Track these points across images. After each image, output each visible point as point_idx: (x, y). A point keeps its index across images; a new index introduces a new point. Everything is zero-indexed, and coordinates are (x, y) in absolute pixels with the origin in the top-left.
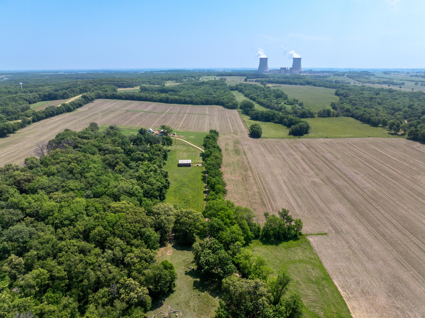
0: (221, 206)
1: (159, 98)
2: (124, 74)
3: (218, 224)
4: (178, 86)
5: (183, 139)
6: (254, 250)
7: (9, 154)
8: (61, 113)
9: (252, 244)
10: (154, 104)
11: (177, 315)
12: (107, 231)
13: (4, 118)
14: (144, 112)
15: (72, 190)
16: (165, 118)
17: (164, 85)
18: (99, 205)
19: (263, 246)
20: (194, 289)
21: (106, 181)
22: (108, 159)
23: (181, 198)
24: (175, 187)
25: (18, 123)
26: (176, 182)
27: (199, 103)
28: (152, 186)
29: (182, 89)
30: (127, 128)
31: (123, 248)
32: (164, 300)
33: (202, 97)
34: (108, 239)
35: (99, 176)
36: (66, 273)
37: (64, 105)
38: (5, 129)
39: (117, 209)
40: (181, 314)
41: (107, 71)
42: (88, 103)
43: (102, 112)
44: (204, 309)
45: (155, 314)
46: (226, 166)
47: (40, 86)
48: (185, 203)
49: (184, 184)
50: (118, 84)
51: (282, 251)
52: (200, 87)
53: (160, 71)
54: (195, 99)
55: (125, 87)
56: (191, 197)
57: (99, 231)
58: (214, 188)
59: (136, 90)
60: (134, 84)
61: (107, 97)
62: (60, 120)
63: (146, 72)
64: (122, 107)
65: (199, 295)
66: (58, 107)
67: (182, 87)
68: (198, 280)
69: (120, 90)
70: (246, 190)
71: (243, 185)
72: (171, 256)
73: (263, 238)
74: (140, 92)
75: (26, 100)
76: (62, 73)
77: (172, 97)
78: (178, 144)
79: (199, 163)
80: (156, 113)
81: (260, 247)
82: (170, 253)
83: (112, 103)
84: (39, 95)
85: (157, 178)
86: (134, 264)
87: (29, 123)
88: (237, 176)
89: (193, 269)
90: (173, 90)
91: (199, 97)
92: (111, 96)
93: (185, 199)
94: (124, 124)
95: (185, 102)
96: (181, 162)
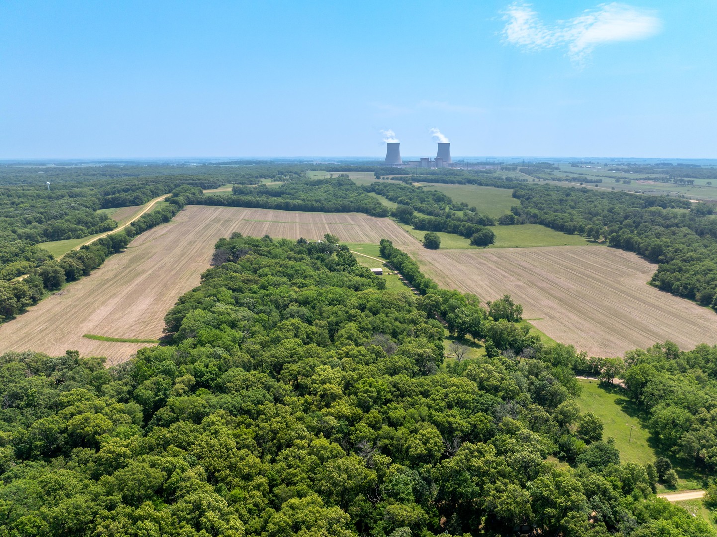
14: (270, 222)
17: (264, 186)
42: (179, 210)
50: (199, 184)
52: (320, 188)
59: (226, 192)
60: (217, 184)
64: (233, 216)
67: (292, 189)
69: (208, 193)
79: (388, 272)
80: (285, 223)
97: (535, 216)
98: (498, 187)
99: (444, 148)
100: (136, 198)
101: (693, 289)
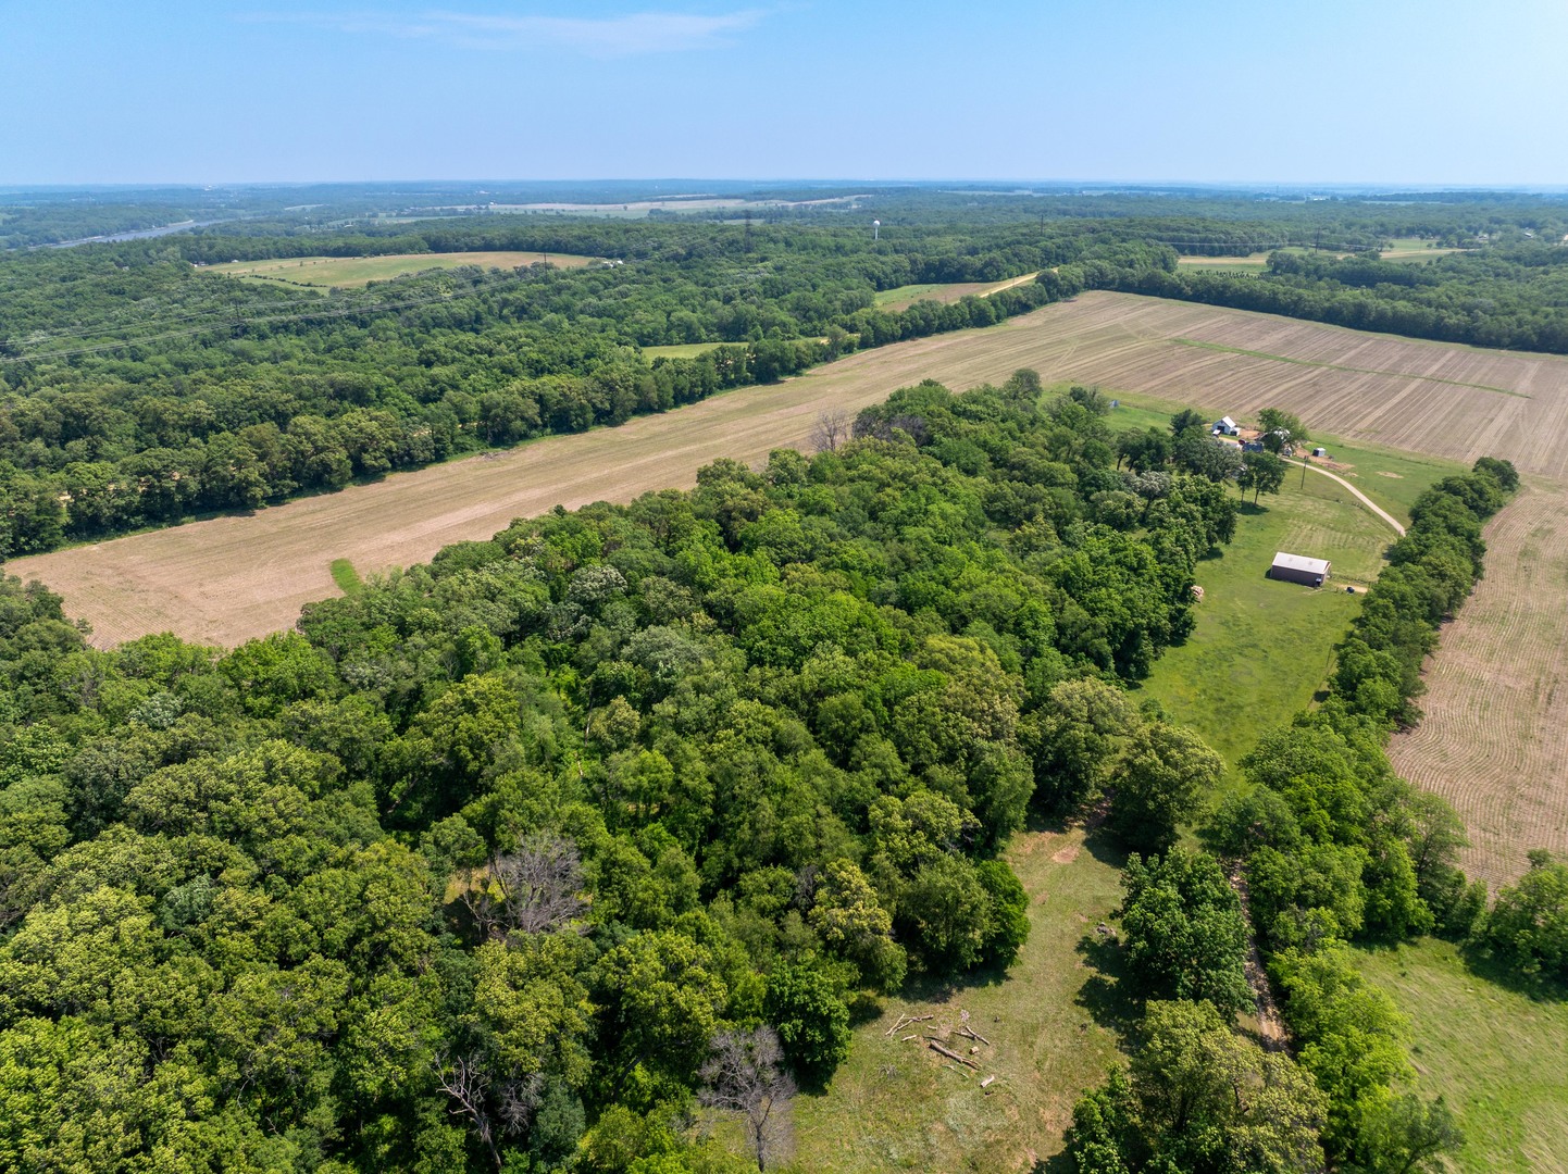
0: (1320, 756)
1: (1327, 305)
2: (1237, 205)
3: (1273, 818)
4: (1439, 260)
5: (1342, 477)
6: (1409, 976)
7: (758, 434)
8: (955, 327)
9: (1415, 951)
10: (1295, 327)
11: (975, 1049)
12: (871, 715)
13: (793, 328)
14: (1242, 352)
15: (846, 567)
16: (1315, 384)
17: (1375, 257)
18: (891, 631)
19: (1464, 978)
20: (1077, 1002)
21: (953, 562)
22: (1004, 496)
23: (1210, 692)
24: (1210, 646)
25: (817, 345)
26: (1223, 630)
27: (1506, 340)
28: (1094, 614)
29: (1450, 274)
30: (1142, 403)
31: (893, 776)
32: (960, 989)
33: (1529, 317)
34: (863, 736)
35: (944, 543)
36: (710, 787)
37: (969, 301)
38: (777, 359)
39: (938, 656)
40: (990, 1053)
41: (1181, 190)
42: (1055, 301)
43: (1083, 337)
44: (1076, 1076)
45: (911, 1013)
46: (1483, 620)
47: (929, 234)
48: (1217, 711)
49: (1254, 646)
50: (1191, 240)
51: (1550, 1031)
52: (1546, 273)
53: (1398, 197)
54: (1486, 322)
55: (1212, 253)
56: (1254, 700)
57: (846, 706)
58: (1354, 688)
59: (1254, 266)
60: (1250, 244)
61: (1125, 287)
62: (938, 350)
63: (1334, 198)
64: (1166, 326)
65: (1084, 1027)
66: (947, 308)
67: (1452, 268)
68: (1111, 980)
69: (1189, 265)
70: (1525, 737)
71: (1519, 715)
72: (1064, 868)
73: (1483, 945)
74: (1263, 276)
75: (871, 276)
76: (1026, 193)
77: (1384, 305)
78: (1313, 494)
79: (1362, 582)
80: (1287, 361)
81: (1447, 976)
82: (1064, 856)
83: (1133, 310)
84: (913, 262)
85: (1129, 595)
86: (889, 830)
87: (849, 349)
88: (1511, 671)
89: (1115, 941)
90: (1406, 279)
91: (1513, 313)
92: (1140, 282)
93: (1227, 697)
94: (1139, 389)
95: (1438, 332)
96: (1283, 560)
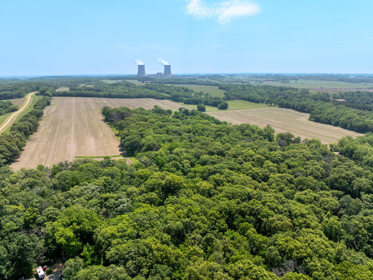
97: (238, 96)
98: (207, 85)
99: (167, 68)
100: (19, 94)
101: (330, 119)
